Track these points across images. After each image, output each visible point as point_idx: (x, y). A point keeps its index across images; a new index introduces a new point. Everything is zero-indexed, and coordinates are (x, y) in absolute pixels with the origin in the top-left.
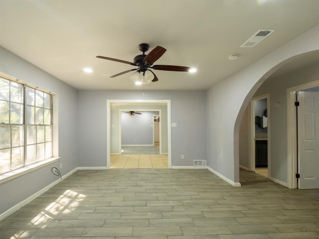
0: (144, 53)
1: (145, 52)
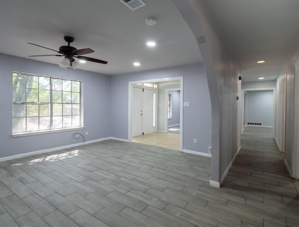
0: (69, 44)
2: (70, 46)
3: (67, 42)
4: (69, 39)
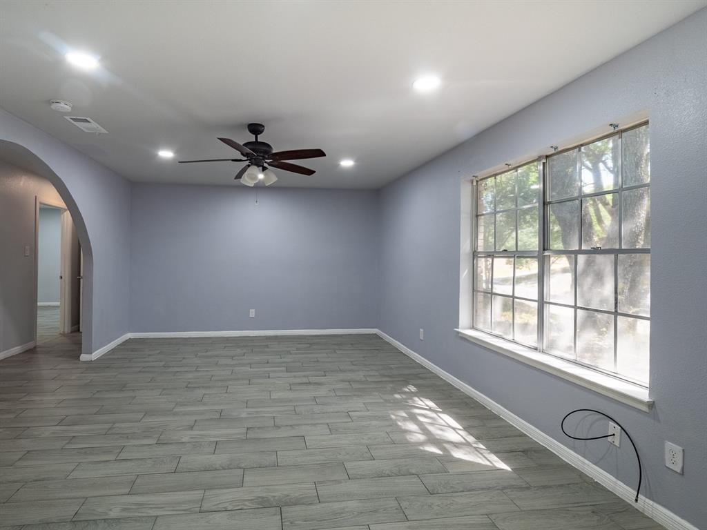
0: (256, 138)
1: (259, 136)
2: (259, 140)
3: (254, 134)
4: (255, 128)
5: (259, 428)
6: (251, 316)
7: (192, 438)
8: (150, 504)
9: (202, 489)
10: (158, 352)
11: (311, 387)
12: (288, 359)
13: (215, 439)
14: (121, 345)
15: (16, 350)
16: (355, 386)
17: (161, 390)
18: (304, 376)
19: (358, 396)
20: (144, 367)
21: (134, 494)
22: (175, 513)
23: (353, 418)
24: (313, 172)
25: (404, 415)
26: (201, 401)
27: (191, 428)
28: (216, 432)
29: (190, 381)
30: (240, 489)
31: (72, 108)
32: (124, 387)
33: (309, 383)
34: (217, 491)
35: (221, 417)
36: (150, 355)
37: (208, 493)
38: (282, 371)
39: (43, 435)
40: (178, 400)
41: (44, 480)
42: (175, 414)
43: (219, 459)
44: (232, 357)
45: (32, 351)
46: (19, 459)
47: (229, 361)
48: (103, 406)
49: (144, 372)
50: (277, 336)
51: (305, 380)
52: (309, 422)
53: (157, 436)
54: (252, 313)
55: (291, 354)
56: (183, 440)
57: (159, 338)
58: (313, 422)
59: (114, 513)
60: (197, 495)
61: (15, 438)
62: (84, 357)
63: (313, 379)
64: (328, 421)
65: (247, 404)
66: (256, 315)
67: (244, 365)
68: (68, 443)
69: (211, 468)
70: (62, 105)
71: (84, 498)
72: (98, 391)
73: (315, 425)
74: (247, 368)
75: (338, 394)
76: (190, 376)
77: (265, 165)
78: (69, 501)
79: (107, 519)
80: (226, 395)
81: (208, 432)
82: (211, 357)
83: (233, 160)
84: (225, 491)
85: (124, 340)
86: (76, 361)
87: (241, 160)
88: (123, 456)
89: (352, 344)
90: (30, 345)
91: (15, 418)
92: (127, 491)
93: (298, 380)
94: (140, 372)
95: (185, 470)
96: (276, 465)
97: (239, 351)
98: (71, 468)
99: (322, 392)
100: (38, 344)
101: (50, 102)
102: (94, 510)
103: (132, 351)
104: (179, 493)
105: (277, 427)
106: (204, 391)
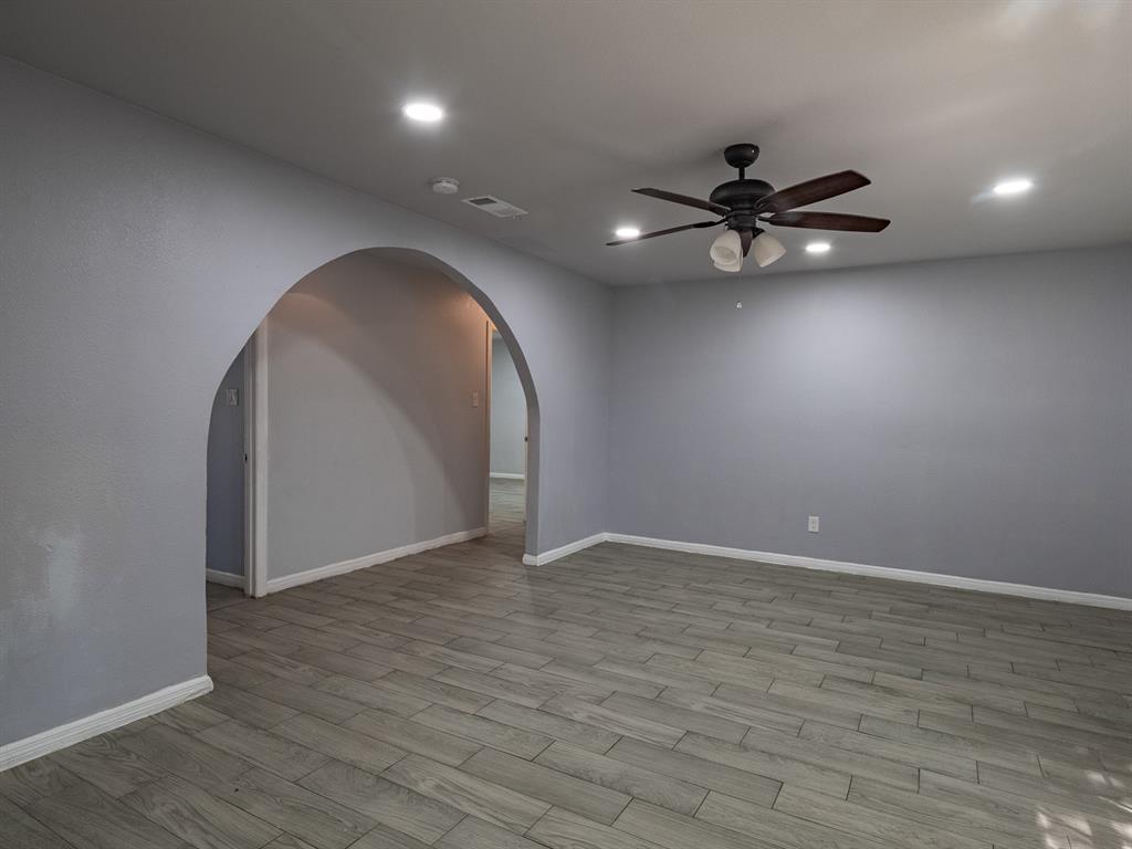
0: (742, 174)
1: (746, 169)
2: (746, 177)
3: (736, 166)
4: (740, 155)
5: (708, 738)
6: (811, 529)
7: (590, 717)
8: (471, 794)
9: (549, 803)
10: (632, 568)
11: (871, 693)
12: (858, 625)
13: (622, 732)
14: (589, 549)
15: (460, 536)
16: (980, 717)
17: (596, 630)
18: (869, 669)
19: (974, 743)
20: (597, 589)
21: (464, 772)
22: (492, 820)
23: (924, 785)
24: (885, 223)
25: (1084, 827)
26: (643, 665)
27: (600, 701)
28: (632, 721)
29: (649, 625)
30: (603, 828)
31: (459, 186)
32: (551, 613)
33: (871, 685)
34: (567, 816)
35: (659, 701)
36: (616, 572)
37: (555, 812)
38: (822, 647)
39: (422, 654)
40: (612, 652)
41: (387, 711)
42: (592, 673)
43: (608, 766)
44: (745, 601)
45: (477, 541)
46: (383, 677)
47: (734, 607)
48: (509, 634)
49: (592, 596)
50: (864, 578)
51: (866, 676)
52: (815, 761)
53: (544, 698)
54: (814, 524)
55: (870, 617)
56: (576, 717)
57: (648, 548)
58: (822, 762)
59: (422, 788)
60: (536, 807)
61: (394, 650)
62: (527, 559)
63: (883, 679)
64: (856, 771)
65: (715, 690)
66: (820, 527)
67: (757, 619)
68: (439, 673)
69: (584, 776)
70: (445, 184)
71: (408, 751)
72: (516, 612)
73: (823, 769)
74: (762, 627)
75: (923, 723)
76: (653, 617)
77: (759, 224)
78: (393, 749)
79: (413, 791)
80: (690, 664)
81: (622, 718)
82: (709, 592)
83: (697, 226)
84: (580, 820)
85: (594, 542)
86: (517, 563)
87: (711, 224)
88: (485, 712)
89: (1042, 625)
90: (479, 532)
91: (411, 623)
92: (457, 762)
93: (850, 673)
94: (587, 595)
95: (547, 764)
96: (691, 815)
97: (767, 592)
98: (422, 707)
99: (890, 709)
100: (490, 532)
101: (431, 183)
102: (407, 772)
103: (598, 562)
104: (516, 794)
105: (743, 747)
106: (657, 648)
